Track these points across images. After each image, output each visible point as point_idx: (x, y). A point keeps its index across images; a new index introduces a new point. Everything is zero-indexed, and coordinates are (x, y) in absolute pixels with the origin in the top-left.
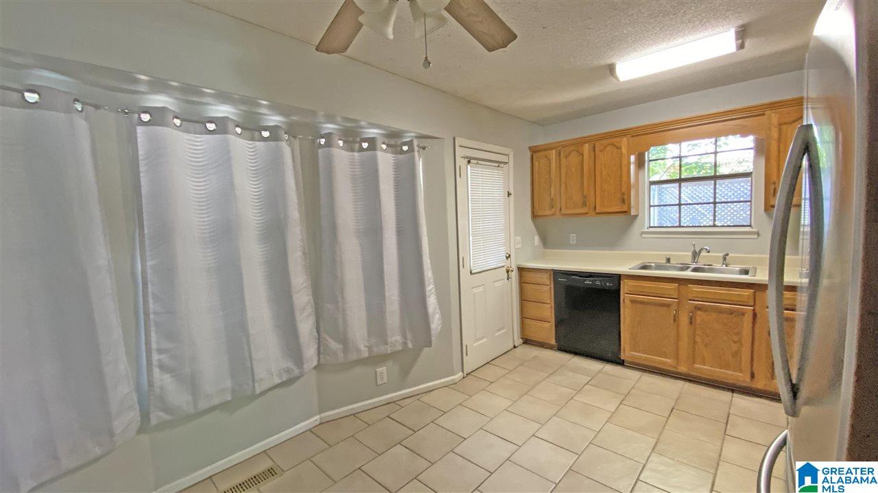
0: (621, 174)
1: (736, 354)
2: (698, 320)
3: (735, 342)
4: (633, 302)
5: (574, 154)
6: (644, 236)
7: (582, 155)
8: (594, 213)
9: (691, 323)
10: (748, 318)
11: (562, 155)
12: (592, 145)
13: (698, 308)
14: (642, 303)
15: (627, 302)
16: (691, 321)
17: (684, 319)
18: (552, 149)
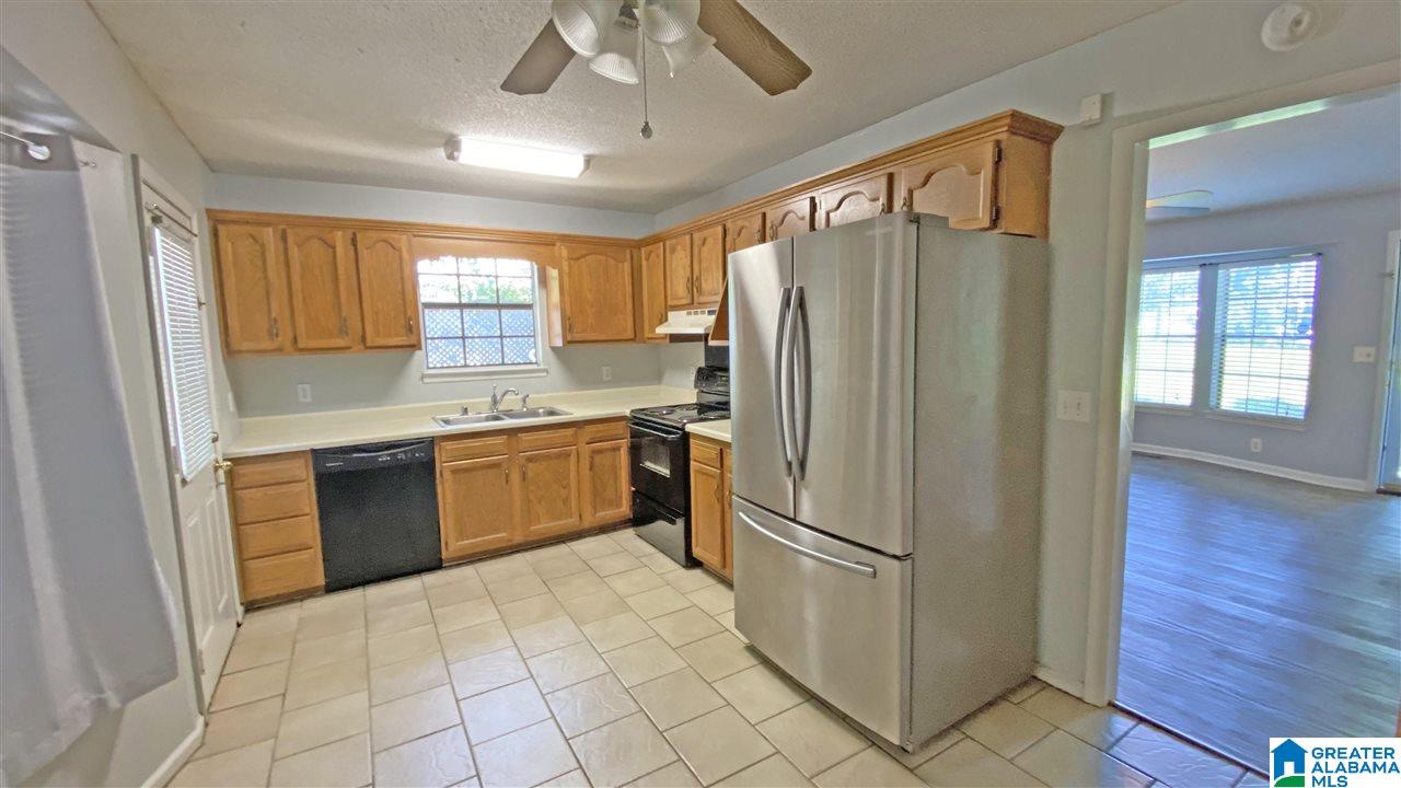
0: (403, 289)
1: (566, 501)
2: (530, 474)
3: (564, 488)
4: (455, 471)
5: (316, 244)
6: (426, 380)
7: (334, 248)
8: (362, 347)
9: (524, 479)
10: (573, 458)
11: (291, 240)
12: (349, 234)
13: (530, 460)
14: (466, 470)
15: (447, 474)
16: (524, 477)
17: (515, 477)
18: (268, 224)
